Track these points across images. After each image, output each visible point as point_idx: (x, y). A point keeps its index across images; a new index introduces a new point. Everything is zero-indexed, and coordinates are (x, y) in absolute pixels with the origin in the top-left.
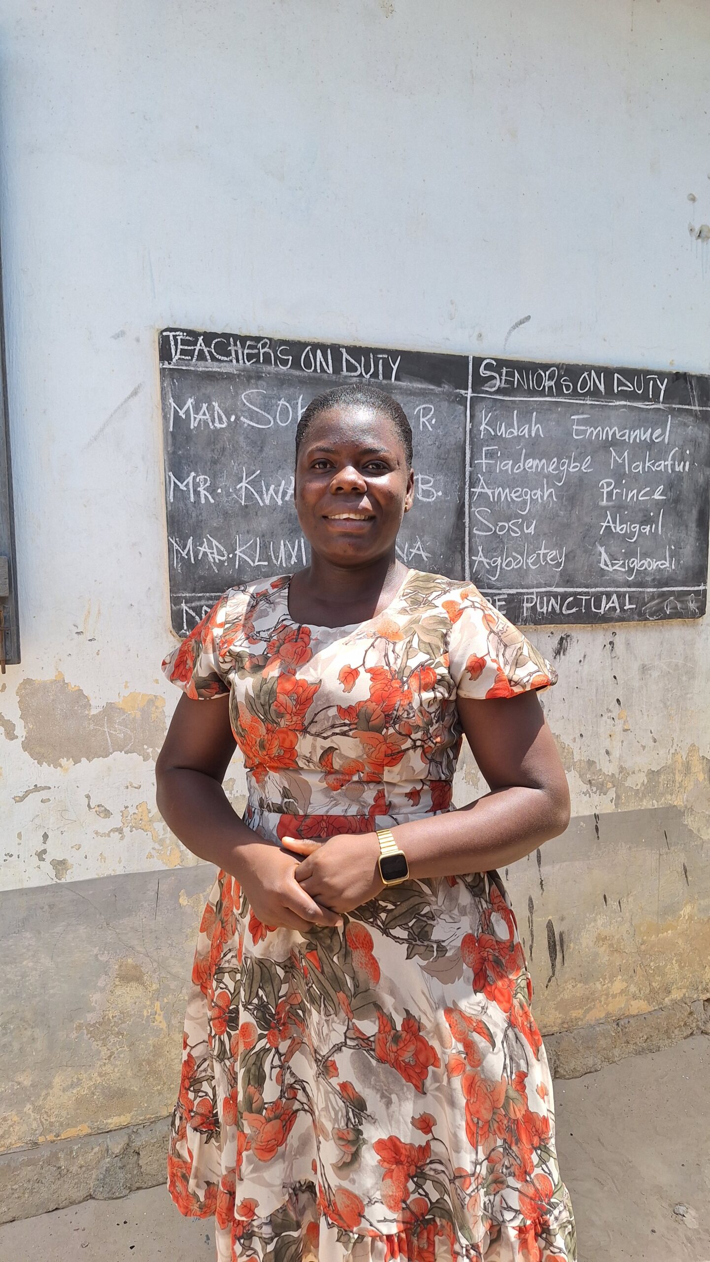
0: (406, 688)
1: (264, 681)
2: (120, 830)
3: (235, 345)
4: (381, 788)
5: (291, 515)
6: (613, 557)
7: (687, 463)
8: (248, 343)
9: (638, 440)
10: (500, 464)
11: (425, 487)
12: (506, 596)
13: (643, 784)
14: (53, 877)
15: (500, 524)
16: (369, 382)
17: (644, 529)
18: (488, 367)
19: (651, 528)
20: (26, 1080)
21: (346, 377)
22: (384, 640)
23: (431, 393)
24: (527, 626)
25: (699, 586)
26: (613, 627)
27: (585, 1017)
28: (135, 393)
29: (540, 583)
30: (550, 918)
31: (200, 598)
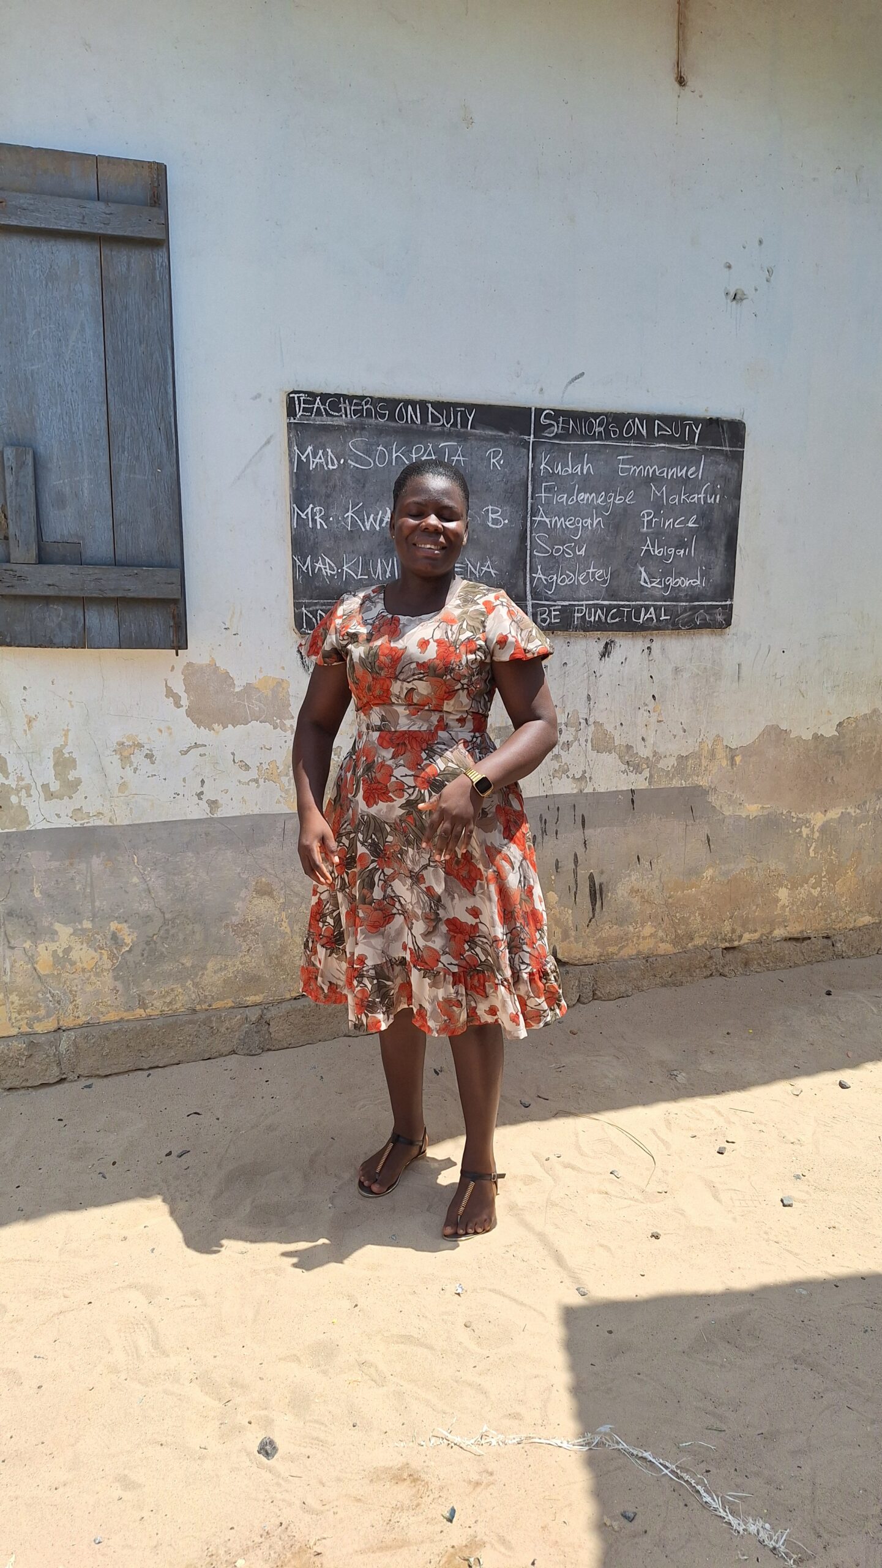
0: (458, 651)
1: (371, 648)
2: (256, 781)
3: (345, 403)
4: (442, 714)
5: (386, 538)
6: (651, 576)
7: (718, 496)
8: (355, 401)
9: (675, 477)
10: (557, 497)
11: (494, 516)
12: (560, 607)
13: (673, 766)
14: (208, 812)
15: (556, 547)
16: (450, 430)
17: (679, 552)
18: (547, 416)
19: (685, 551)
20: (188, 962)
21: (431, 426)
22: (445, 624)
23: (500, 438)
24: (578, 632)
25: (726, 601)
26: (651, 635)
27: (619, 952)
28: (268, 442)
29: (589, 597)
30: (592, 871)
31: (316, 604)
